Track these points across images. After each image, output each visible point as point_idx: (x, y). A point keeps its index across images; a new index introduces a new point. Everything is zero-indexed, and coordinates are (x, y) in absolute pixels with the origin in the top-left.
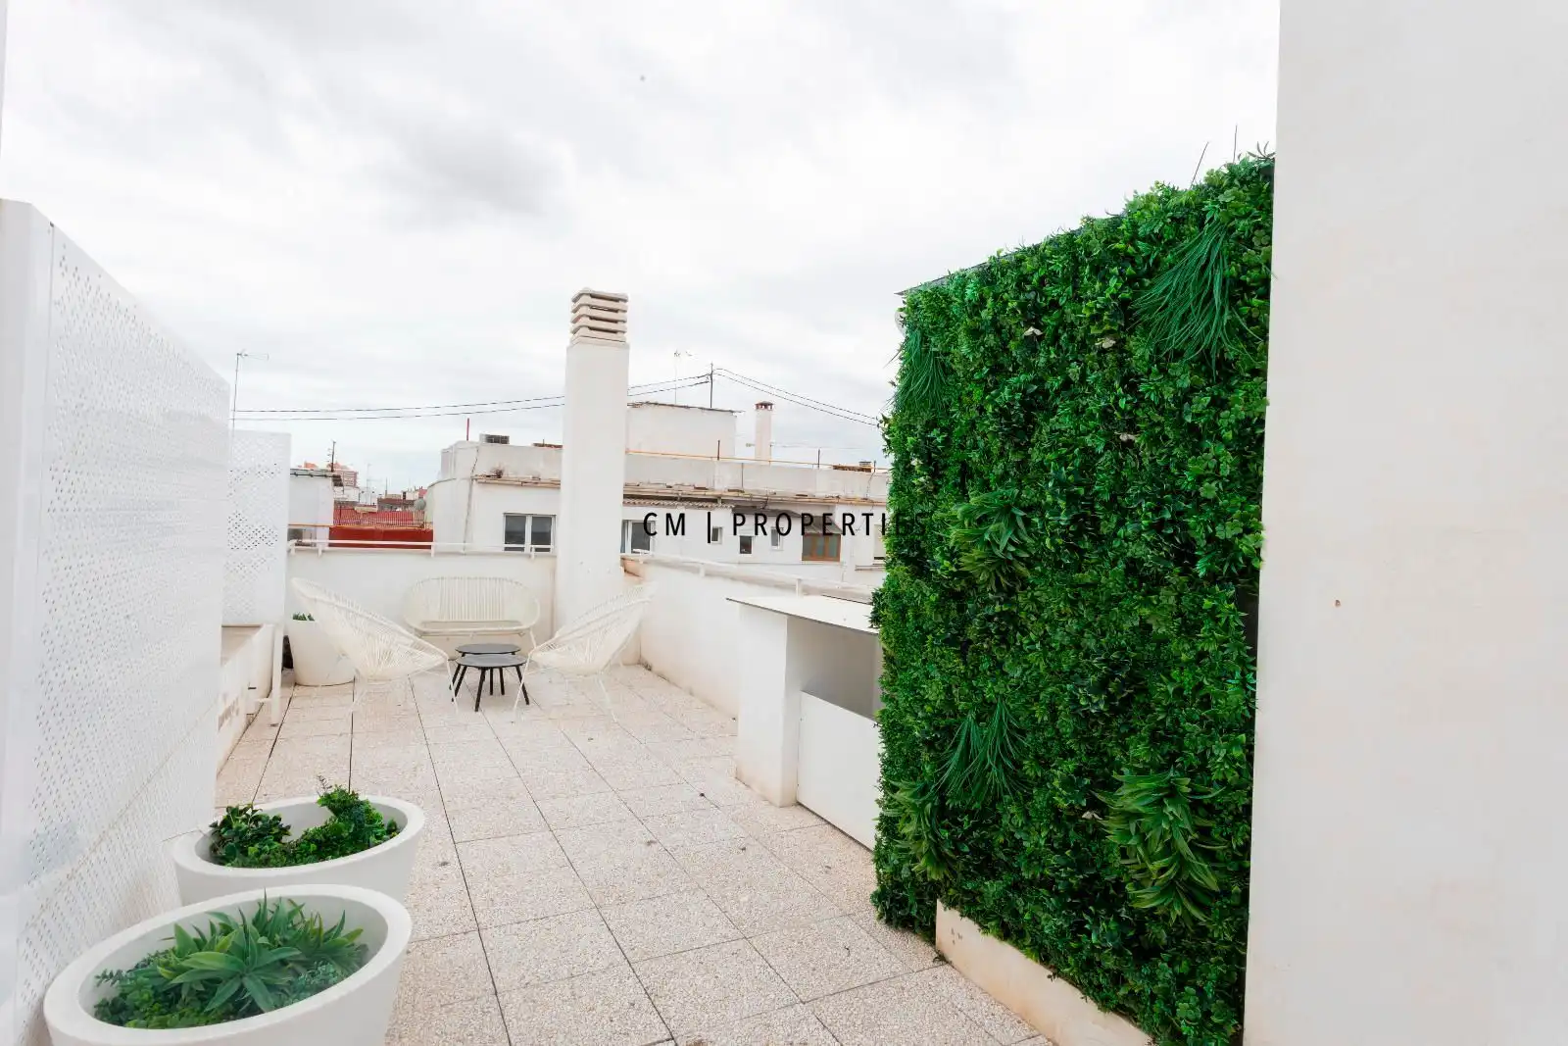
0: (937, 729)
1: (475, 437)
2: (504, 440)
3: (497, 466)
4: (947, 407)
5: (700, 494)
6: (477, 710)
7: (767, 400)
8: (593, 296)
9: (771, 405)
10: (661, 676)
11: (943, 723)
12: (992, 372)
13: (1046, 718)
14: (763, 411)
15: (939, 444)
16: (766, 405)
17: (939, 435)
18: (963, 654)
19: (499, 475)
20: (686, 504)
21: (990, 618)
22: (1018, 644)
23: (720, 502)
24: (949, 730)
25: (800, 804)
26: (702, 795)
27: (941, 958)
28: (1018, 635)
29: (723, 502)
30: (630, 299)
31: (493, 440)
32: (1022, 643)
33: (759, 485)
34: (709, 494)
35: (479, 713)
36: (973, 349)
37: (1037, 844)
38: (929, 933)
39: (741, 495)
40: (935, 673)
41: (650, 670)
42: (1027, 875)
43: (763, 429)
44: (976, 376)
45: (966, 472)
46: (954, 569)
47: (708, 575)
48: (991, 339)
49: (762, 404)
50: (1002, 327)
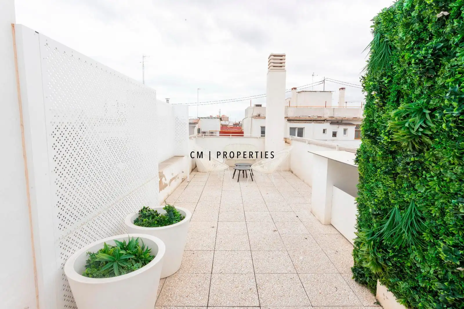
0: (380, 209)
1: (253, 105)
2: (260, 106)
3: (259, 113)
4: (392, 66)
5: (319, 119)
6: (238, 182)
7: (343, 87)
8: (274, 56)
9: (345, 88)
10: (295, 175)
11: (382, 207)
12: (416, 42)
13: (437, 214)
14: (342, 90)
15: (386, 83)
16: (343, 89)
17: (386, 80)
18: (394, 180)
19: (259, 115)
20: (314, 122)
21: (408, 164)
22: (424, 176)
23: (326, 121)
24: (386, 211)
25: (332, 225)
26: (297, 216)
27: (378, 303)
28: (424, 172)
29: (327, 121)
30: (286, 55)
31: (257, 106)
32: (426, 176)
33: (339, 115)
34: (322, 119)
36: (406, 33)
37: (428, 272)
38: (374, 290)
39: (333, 118)
40: (381, 186)
41: (292, 173)
42: (422, 285)
43: (342, 97)
44: (407, 47)
45: (399, 95)
46: (390, 141)
47: (309, 143)
48: (416, 26)
49: (341, 89)
50: (424, 18)
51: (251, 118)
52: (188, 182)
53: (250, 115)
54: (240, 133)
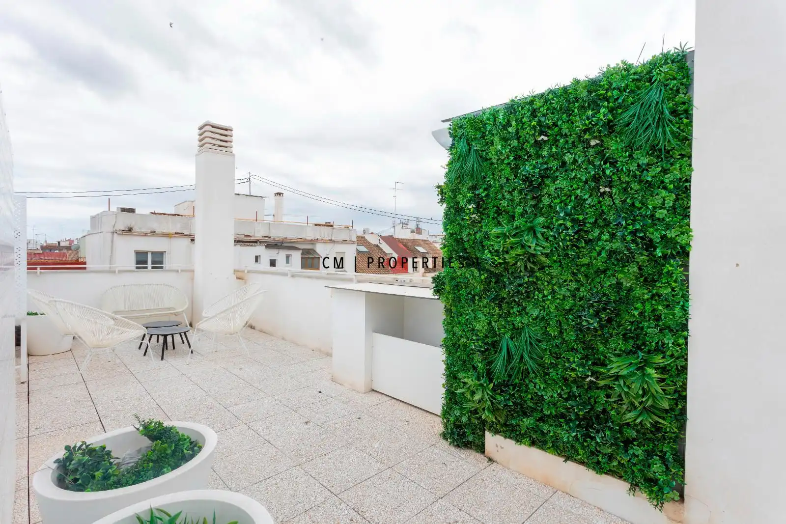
0: (486, 344)
1: (114, 209)
2: (132, 211)
3: (129, 226)
5: (248, 239)
6: (162, 359)
7: (282, 192)
8: (213, 127)
9: (282, 194)
10: (261, 331)
11: (490, 340)
12: (515, 159)
13: (556, 333)
14: (278, 197)
15: (483, 197)
16: (279, 194)
17: (483, 193)
18: (500, 307)
19: (130, 230)
20: (241, 244)
21: (520, 285)
22: (536, 297)
23: (258, 243)
24: (494, 344)
25: (373, 390)
26: (320, 392)
27: (491, 460)
28: (536, 293)
29: (260, 242)
30: (234, 130)
31: (124, 210)
32: (538, 297)
33: (277, 234)
34: (252, 239)
35: (164, 361)
36: (504, 147)
37: (552, 396)
38: (481, 449)
39: (270, 239)
40: (481, 315)
41: (254, 328)
42: (547, 413)
43: (278, 206)
44: (506, 162)
45: (499, 212)
46: (501, 261)
48: (515, 143)
49: (277, 194)
50: (520, 137)
51: (110, 235)
52: (23, 383)
53: (107, 228)
54: (79, 265)
